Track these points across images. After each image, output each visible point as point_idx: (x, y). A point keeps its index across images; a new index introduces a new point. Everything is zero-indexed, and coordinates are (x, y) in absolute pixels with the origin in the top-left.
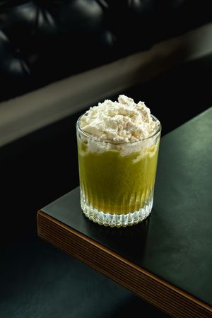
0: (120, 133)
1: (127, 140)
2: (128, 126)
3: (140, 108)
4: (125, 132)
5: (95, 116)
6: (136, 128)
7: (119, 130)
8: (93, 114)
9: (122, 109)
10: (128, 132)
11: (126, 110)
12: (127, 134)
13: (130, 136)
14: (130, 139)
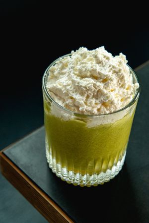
0: (88, 102)
1: (95, 111)
2: (98, 94)
3: (117, 70)
4: (94, 101)
5: (64, 71)
6: (108, 97)
7: (88, 97)
8: (63, 68)
9: (94, 70)
10: (98, 102)
11: (99, 73)
12: (96, 104)
13: (99, 107)
14: (99, 110)
